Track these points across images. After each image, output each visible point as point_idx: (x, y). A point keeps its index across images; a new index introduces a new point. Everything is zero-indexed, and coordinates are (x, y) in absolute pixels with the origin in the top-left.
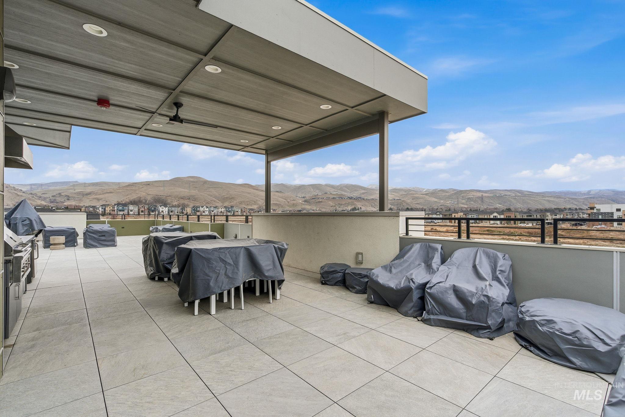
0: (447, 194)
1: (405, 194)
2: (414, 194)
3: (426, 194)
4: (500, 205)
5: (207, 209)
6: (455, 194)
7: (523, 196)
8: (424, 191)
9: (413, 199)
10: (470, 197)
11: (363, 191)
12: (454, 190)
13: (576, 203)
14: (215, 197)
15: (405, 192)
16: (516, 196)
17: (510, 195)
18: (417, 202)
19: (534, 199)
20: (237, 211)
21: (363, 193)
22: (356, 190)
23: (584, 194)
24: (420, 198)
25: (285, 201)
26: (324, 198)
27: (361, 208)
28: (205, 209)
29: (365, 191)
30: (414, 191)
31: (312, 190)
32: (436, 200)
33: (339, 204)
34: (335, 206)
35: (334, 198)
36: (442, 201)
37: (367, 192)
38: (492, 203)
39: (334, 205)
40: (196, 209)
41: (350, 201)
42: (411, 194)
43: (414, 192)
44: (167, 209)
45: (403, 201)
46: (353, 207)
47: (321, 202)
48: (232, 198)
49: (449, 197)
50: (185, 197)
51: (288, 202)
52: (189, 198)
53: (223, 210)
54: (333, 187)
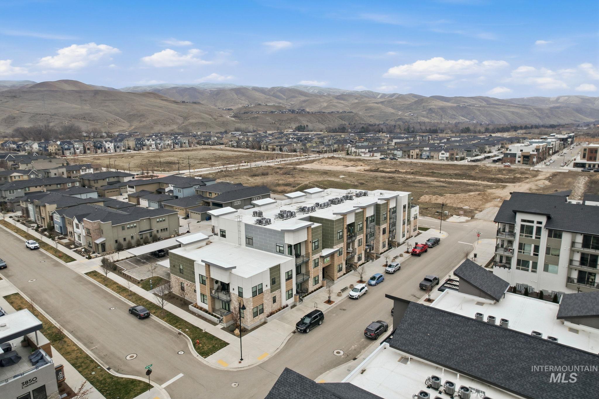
0: (406, 103)
1: (356, 102)
2: (366, 102)
3: (382, 103)
4: (463, 118)
6: (416, 102)
7: (488, 107)
9: (366, 110)
10: (432, 107)
11: (303, 98)
12: (415, 96)
14: (117, 114)
21: (304, 101)
22: (294, 97)
24: (375, 109)
25: (210, 117)
26: (259, 112)
27: (307, 126)
29: (307, 98)
30: (366, 97)
32: (393, 111)
33: (279, 120)
34: (275, 123)
35: (272, 112)
36: (400, 113)
37: (307, 100)
38: (455, 115)
39: (274, 122)
41: (292, 116)
42: (364, 102)
45: (356, 114)
46: (297, 125)
47: (257, 117)
48: (140, 116)
49: (408, 108)
51: (215, 119)
52: (85, 117)
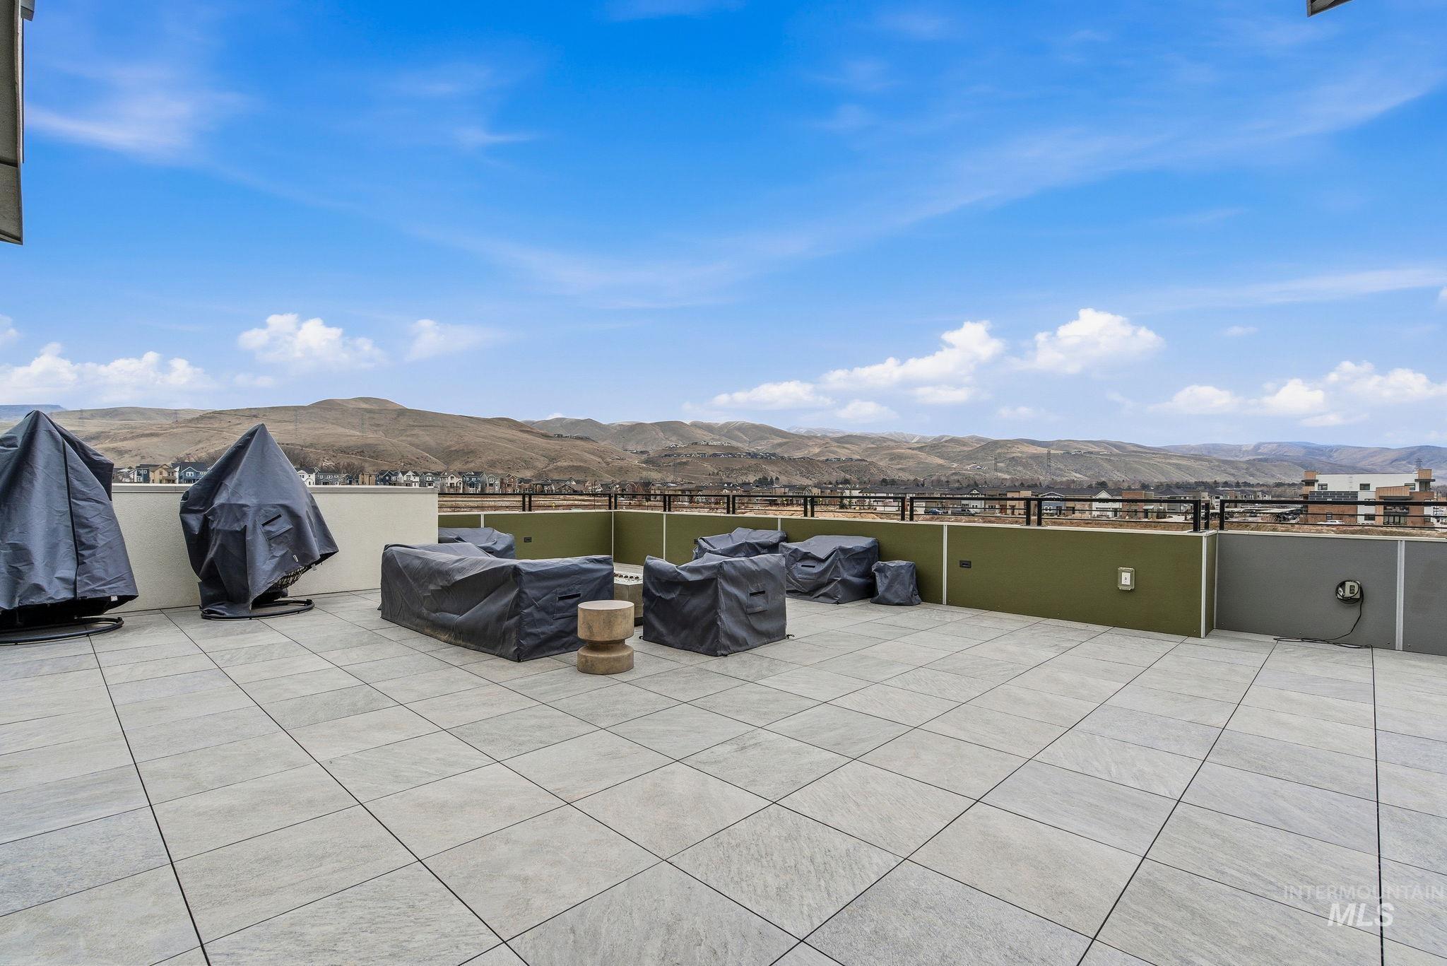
0: (965, 449)
1: (872, 448)
2: (892, 448)
3: (920, 449)
4: (1078, 475)
5: (417, 479)
6: (983, 448)
7: (1127, 455)
8: (915, 440)
9: (891, 459)
10: (1014, 455)
11: (779, 440)
12: (980, 440)
13: (1233, 471)
14: (428, 449)
15: (873, 443)
16: (1112, 455)
17: (1098, 453)
18: (900, 466)
19: (1147, 461)
20: (491, 485)
21: (780, 445)
22: (762, 438)
23: (1247, 452)
24: (906, 458)
25: (599, 460)
26: (691, 455)
27: (777, 479)
28: (412, 478)
29: (785, 440)
30: (892, 440)
31: (661, 434)
32: (940, 461)
33: (727, 469)
34: (718, 474)
35: (715, 455)
36: (955, 465)
37: (787, 443)
38: (1061, 470)
39: (716, 471)
40: (387, 478)
41: (753, 462)
42: (888, 448)
43: (892, 444)
44: (313, 476)
45: (871, 463)
46: (759, 476)
47: (685, 463)
48: (468, 453)
49: (970, 457)
50: (353, 448)
51: (608, 464)
52: (363, 452)
53: (455, 480)
54: (709, 428)
